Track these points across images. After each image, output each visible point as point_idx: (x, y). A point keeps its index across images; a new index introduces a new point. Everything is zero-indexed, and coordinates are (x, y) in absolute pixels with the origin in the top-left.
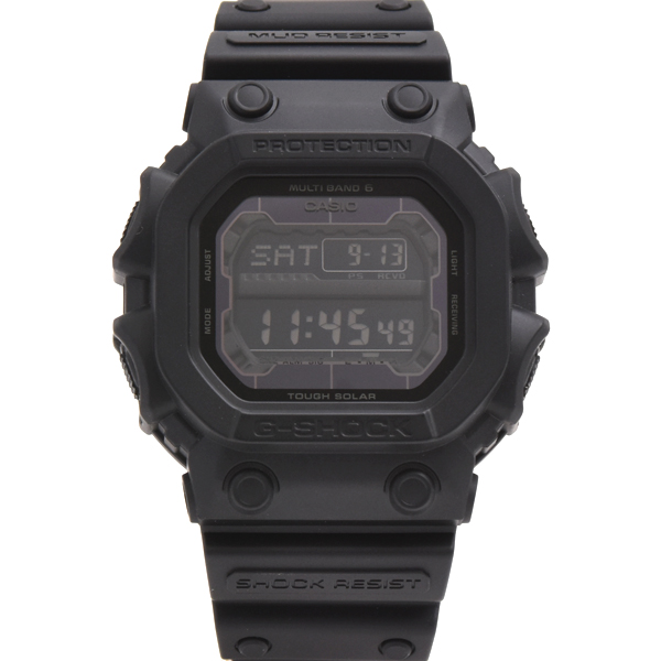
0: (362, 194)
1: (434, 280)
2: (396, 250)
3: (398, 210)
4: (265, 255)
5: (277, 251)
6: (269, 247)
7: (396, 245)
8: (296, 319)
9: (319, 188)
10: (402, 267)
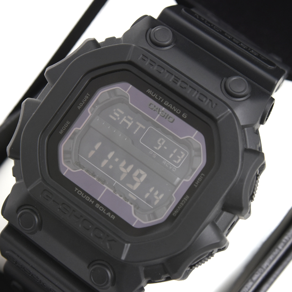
0: (180, 116)
1: (184, 182)
2: (181, 155)
3: (192, 136)
4: (118, 115)
5: (125, 117)
6: (123, 113)
7: (182, 153)
8: (110, 155)
9: (161, 99)
10: (177, 165)
